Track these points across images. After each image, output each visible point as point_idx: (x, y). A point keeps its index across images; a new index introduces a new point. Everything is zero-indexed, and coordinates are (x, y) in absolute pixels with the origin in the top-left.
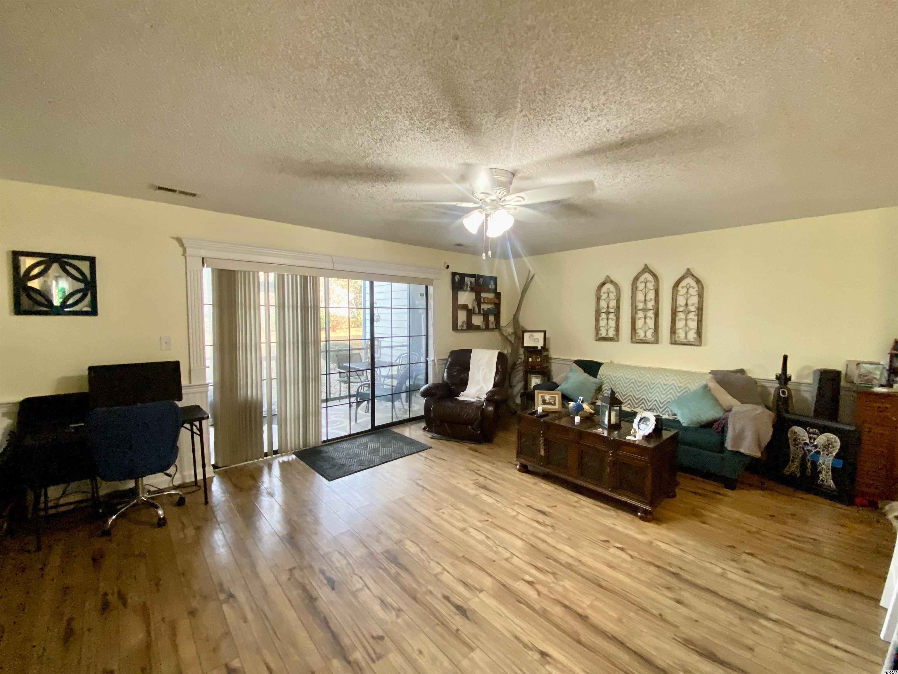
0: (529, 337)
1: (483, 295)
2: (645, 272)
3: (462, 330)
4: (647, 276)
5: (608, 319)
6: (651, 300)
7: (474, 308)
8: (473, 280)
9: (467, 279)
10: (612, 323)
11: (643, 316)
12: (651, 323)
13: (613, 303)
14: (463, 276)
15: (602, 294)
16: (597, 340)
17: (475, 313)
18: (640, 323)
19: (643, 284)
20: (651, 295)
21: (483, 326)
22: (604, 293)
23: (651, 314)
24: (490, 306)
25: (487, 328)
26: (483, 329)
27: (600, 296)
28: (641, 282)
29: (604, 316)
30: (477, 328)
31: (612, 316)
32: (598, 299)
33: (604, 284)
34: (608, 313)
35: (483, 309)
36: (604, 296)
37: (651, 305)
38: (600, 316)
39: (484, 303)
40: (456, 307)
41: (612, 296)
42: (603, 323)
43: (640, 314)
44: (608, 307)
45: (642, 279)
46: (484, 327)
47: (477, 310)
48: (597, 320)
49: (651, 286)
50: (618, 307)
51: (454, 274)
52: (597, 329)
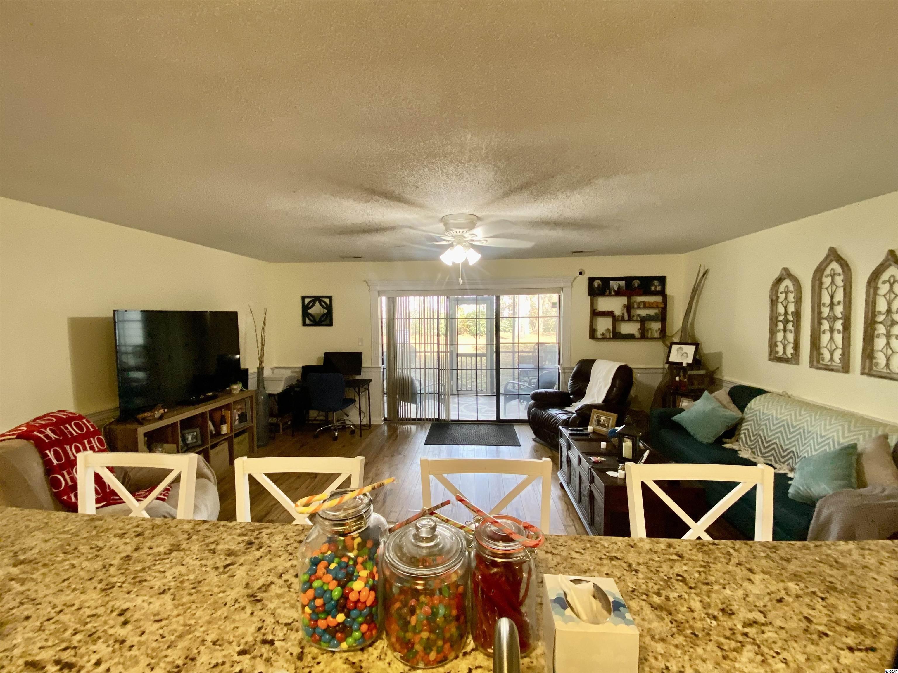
0: (677, 351)
1: (640, 299)
2: (831, 261)
3: (604, 338)
4: (835, 266)
5: (785, 331)
6: (839, 303)
7: (623, 314)
8: (622, 283)
9: (612, 283)
10: (791, 337)
11: (828, 328)
12: (838, 338)
13: (791, 308)
14: (606, 281)
15: (779, 295)
16: (770, 360)
17: (623, 320)
18: (825, 338)
19: (830, 279)
20: (839, 296)
21: (637, 334)
22: (781, 293)
23: (839, 325)
24: (652, 312)
25: (644, 335)
26: (638, 338)
27: (778, 297)
28: (827, 276)
29: (781, 326)
30: (630, 337)
31: (790, 326)
32: (774, 302)
33: (779, 281)
34: (786, 321)
35: (639, 315)
36: (782, 297)
37: (839, 310)
38: (776, 325)
39: (639, 308)
40: (595, 314)
41: (791, 297)
42: (780, 336)
43: (826, 326)
44: (786, 313)
45: (828, 271)
46: (639, 336)
47: (626, 317)
48: (773, 332)
49: (839, 280)
50: (797, 314)
51: (591, 280)
52: (772, 345)
